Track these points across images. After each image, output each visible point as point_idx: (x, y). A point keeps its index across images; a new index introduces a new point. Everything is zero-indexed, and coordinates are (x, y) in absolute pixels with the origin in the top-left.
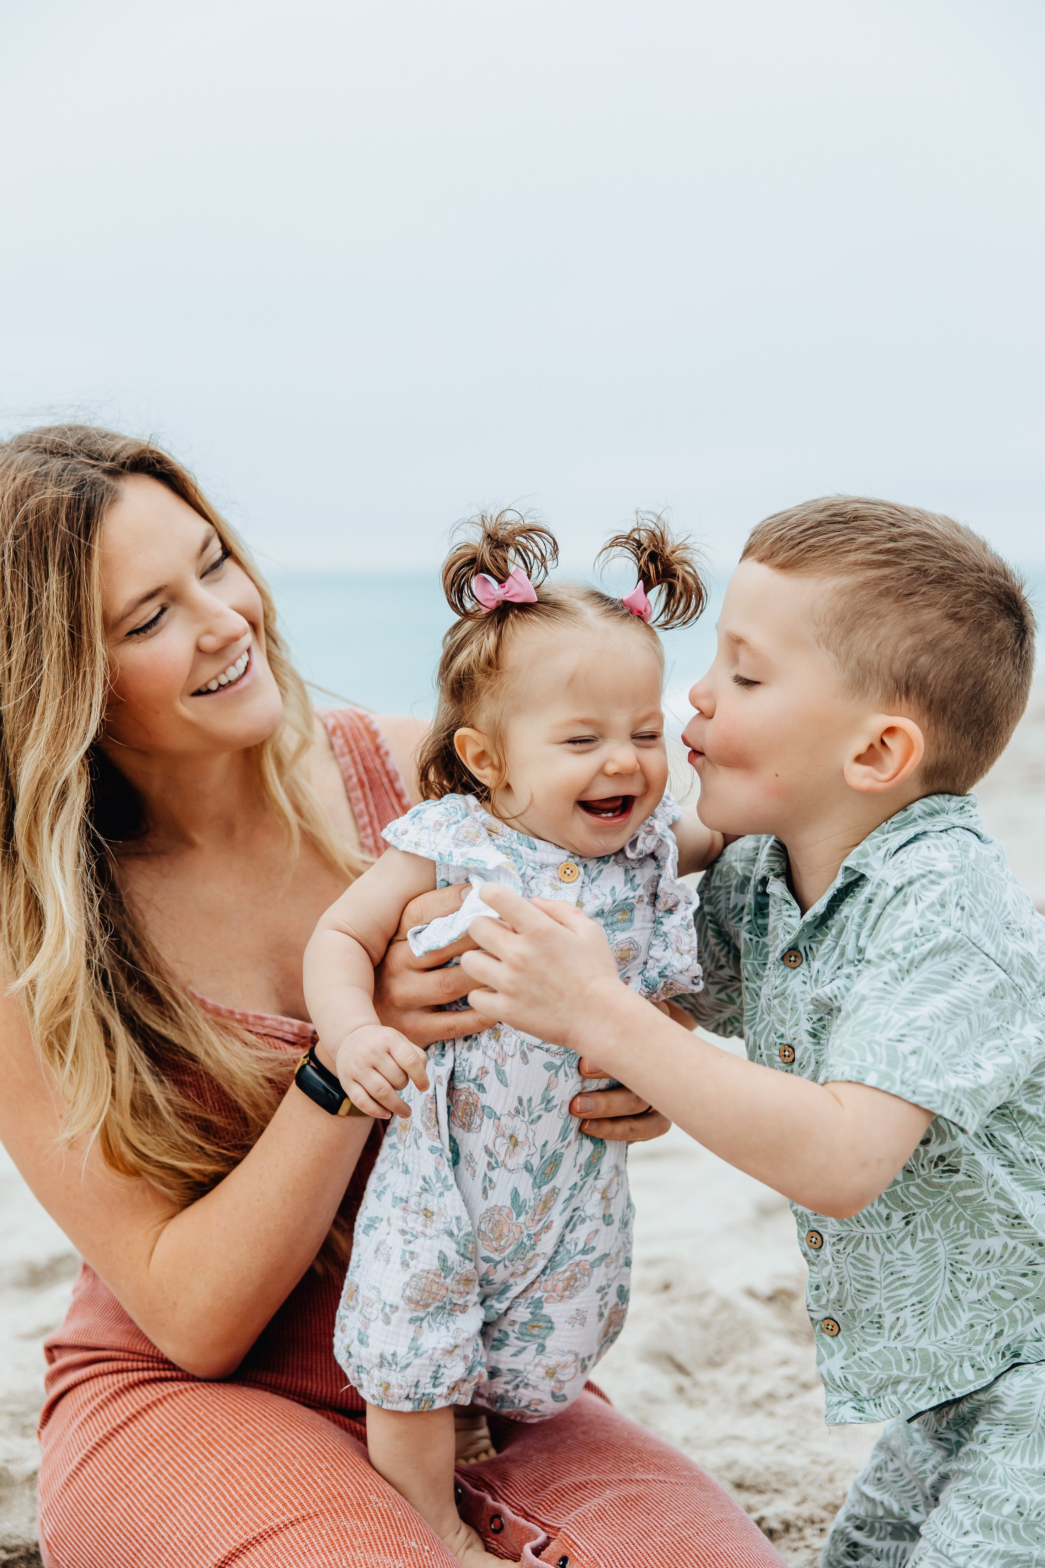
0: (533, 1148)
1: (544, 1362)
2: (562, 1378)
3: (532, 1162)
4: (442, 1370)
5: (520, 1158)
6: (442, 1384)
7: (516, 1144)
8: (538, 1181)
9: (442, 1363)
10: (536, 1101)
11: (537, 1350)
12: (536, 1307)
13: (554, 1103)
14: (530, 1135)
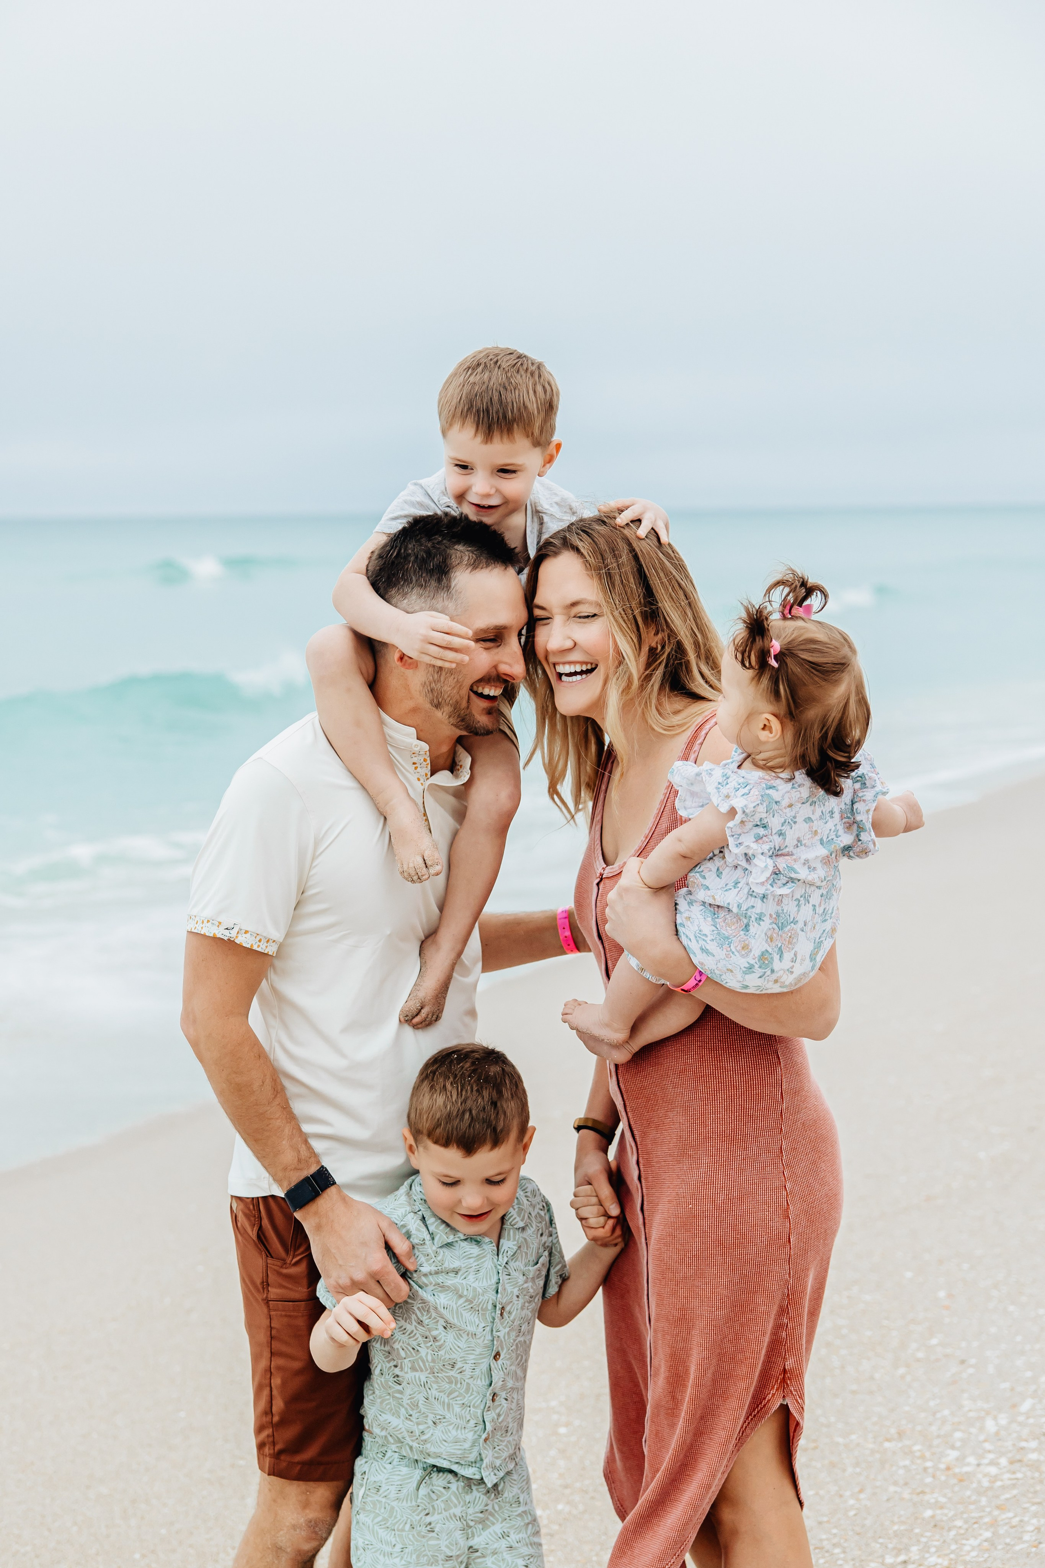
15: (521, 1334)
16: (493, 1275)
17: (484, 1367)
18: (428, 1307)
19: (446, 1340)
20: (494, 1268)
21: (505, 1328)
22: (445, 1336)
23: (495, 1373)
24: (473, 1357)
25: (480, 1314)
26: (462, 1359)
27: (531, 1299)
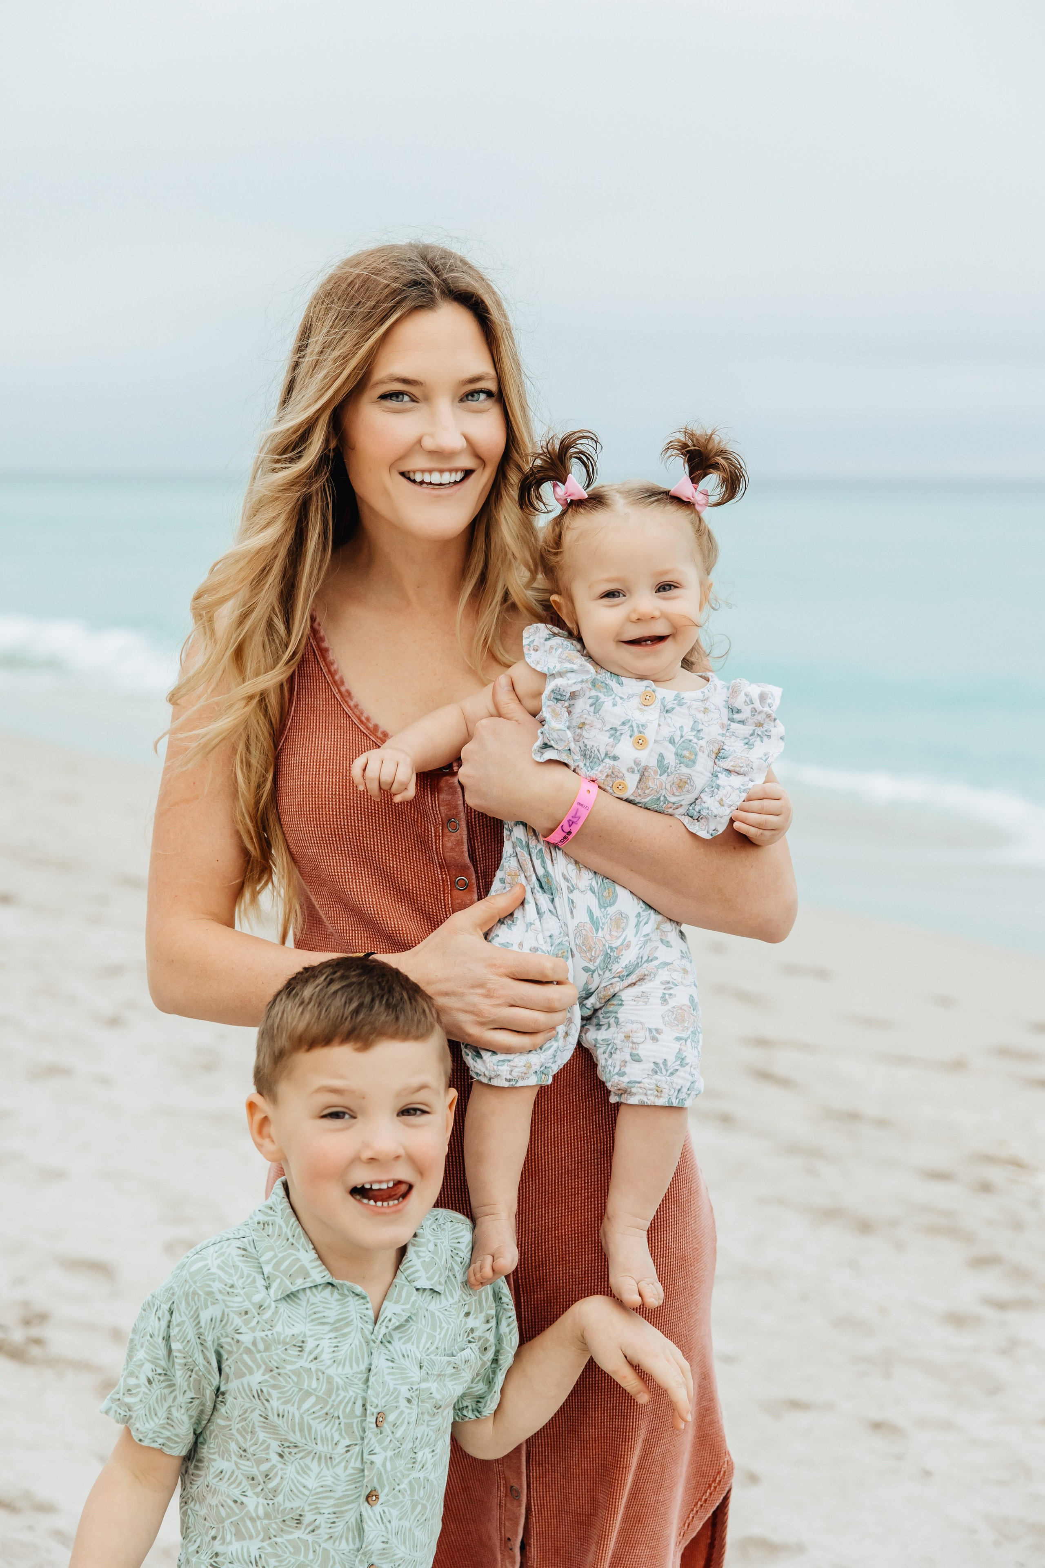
15: (418, 1466)
16: (363, 1358)
17: (351, 1517)
18: (251, 1425)
19: (285, 1477)
20: (364, 1345)
21: (385, 1449)
22: (282, 1469)
23: (369, 1526)
24: (331, 1502)
25: (342, 1425)
26: (313, 1507)
27: (436, 1411)
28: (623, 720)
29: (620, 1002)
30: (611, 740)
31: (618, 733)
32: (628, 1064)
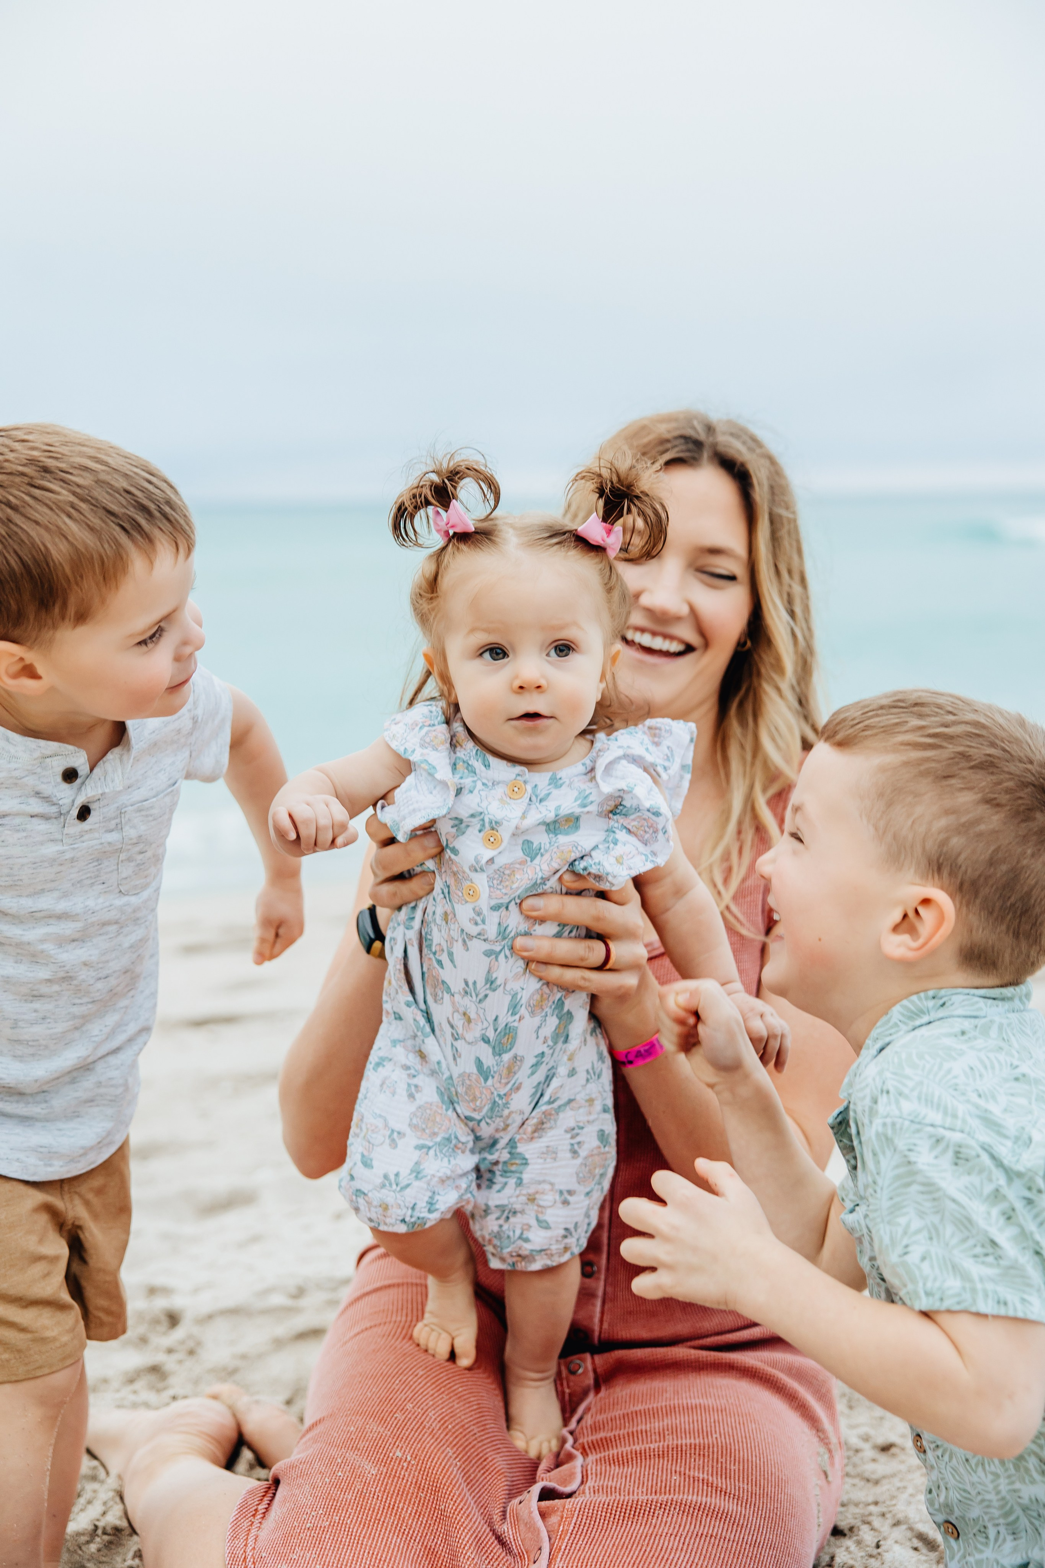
0: (485, 1023)
1: (524, 1192)
2: (541, 1203)
3: (487, 1034)
4: (437, 1197)
5: (475, 1033)
6: (437, 1210)
7: (469, 1021)
8: (497, 1050)
9: (436, 1190)
10: (481, 983)
11: (516, 1183)
12: (512, 1147)
13: (498, 982)
14: (481, 1012)
28: (471, 812)
29: (524, 1161)
30: (454, 830)
31: (463, 825)
32: (533, 1229)
